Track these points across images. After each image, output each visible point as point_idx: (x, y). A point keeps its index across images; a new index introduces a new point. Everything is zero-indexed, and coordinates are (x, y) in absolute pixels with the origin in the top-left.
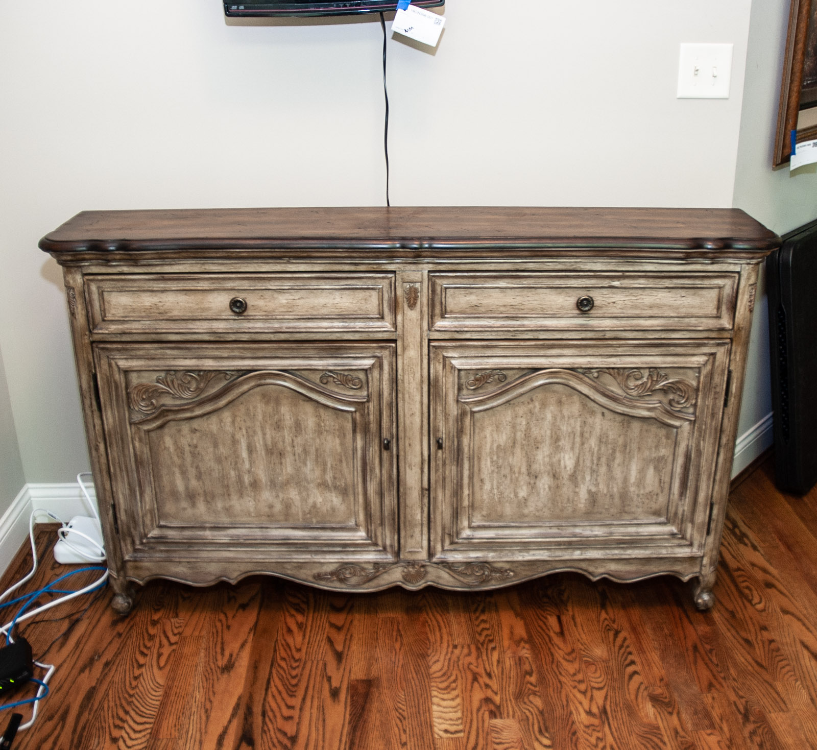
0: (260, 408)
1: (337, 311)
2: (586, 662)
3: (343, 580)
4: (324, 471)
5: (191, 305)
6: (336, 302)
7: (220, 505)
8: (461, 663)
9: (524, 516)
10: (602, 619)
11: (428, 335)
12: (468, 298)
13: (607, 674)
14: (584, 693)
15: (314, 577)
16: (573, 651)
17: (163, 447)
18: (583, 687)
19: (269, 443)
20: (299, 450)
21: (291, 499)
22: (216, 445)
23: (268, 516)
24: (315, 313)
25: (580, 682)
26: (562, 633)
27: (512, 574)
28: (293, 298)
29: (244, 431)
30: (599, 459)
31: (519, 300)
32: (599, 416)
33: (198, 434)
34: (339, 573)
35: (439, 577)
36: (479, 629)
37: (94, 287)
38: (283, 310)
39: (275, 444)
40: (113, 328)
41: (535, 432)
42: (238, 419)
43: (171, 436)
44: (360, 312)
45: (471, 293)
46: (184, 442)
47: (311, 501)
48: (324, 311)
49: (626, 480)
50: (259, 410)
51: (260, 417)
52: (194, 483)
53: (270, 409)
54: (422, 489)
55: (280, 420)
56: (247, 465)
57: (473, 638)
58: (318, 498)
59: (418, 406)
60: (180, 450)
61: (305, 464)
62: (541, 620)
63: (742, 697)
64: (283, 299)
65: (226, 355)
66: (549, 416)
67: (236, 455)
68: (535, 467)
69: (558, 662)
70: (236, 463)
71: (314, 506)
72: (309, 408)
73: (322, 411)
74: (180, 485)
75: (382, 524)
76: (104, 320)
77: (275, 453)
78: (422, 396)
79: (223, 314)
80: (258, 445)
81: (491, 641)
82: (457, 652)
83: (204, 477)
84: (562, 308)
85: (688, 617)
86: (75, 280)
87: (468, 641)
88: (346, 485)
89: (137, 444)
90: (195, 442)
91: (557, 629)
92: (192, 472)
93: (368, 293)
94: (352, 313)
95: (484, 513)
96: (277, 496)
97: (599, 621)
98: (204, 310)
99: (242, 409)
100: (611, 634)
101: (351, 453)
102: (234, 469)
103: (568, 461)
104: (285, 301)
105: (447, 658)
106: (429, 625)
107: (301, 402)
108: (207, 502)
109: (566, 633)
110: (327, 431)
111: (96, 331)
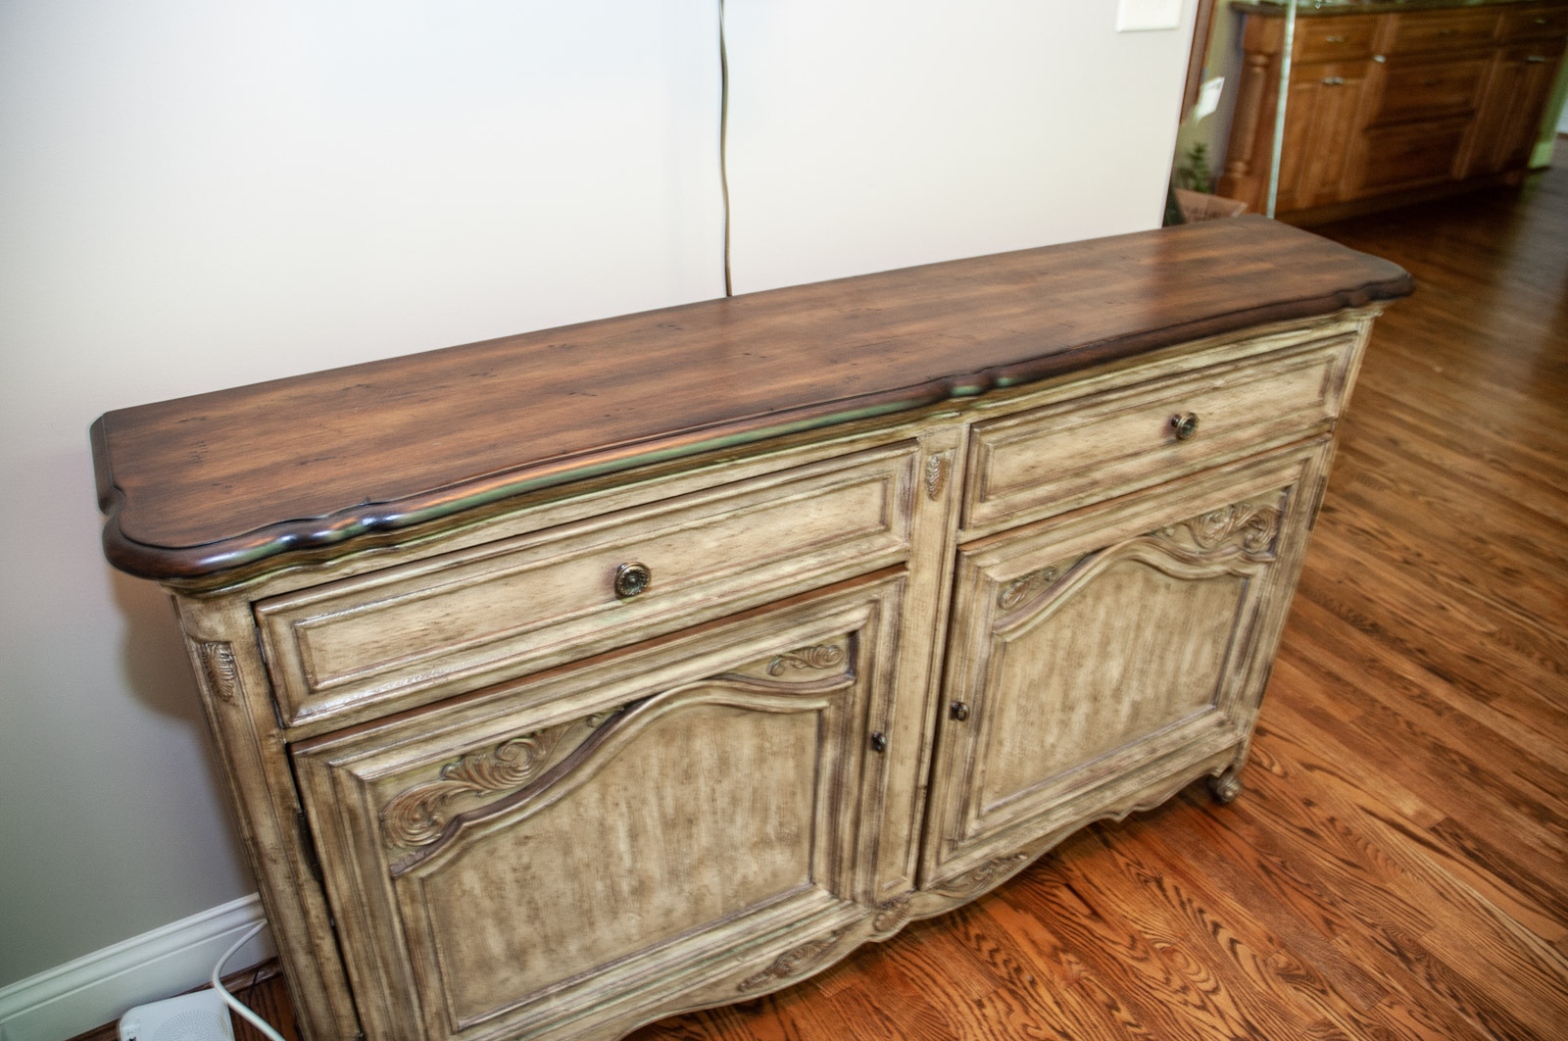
0: (654, 754)
1: (809, 538)
2: (1164, 951)
3: (782, 975)
4: (765, 821)
5: (517, 603)
6: (808, 520)
7: (573, 947)
8: (1010, 1029)
9: (1048, 769)
10: (1123, 867)
11: (957, 538)
12: (1022, 458)
13: (1204, 960)
14: (1203, 1007)
15: (739, 988)
16: (1133, 939)
17: (459, 893)
18: (1193, 998)
19: (670, 811)
20: (722, 802)
21: (706, 886)
22: (567, 851)
23: (664, 929)
24: (769, 551)
25: (1185, 989)
26: (1095, 914)
27: (1022, 857)
28: (731, 532)
29: (623, 808)
30: (1152, 653)
31: (1093, 440)
32: (1162, 590)
33: (531, 844)
34: (778, 968)
35: (926, 905)
36: (985, 956)
37: (282, 627)
38: (710, 561)
39: (679, 808)
40: (337, 704)
41: (1081, 642)
42: (612, 789)
43: (475, 868)
44: (850, 528)
45: (1028, 448)
46: (503, 869)
47: (738, 878)
48: (787, 543)
49: (1177, 669)
50: (654, 761)
51: (655, 772)
52: (523, 931)
53: (674, 751)
54: (916, 788)
55: (691, 765)
56: (627, 862)
57: (991, 977)
58: (751, 868)
59: (925, 661)
60: (493, 886)
61: (732, 821)
62: (1053, 902)
63: (1373, 926)
64: (709, 542)
65: (596, 682)
66: (1102, 612)
67: (608, 853)
68: (1074, 694)
69: (1131, 967)
70: (607, 867)
71: (745, 882)
72: (745, 726)
73: (769, 724)
74: (496, 944)
75: (853, 866)
76: (312, 692)
77: (680, 822)
78: (933, 643)
79: (588, 602)
80: (649, 821)
81: (1018, 970)
82: (989, 1011)
83: (543, 915)
84: (1148, 439)
85: (1215, 819)
86: (229, 624)
87: (989, 986)
88: (799, 828)
89: (407, 910)
90: (525, 860)
91: (1086, 911)
92: (520, 913)
93: (865, 489)
94: (838, 532)
95: (997, 788)
96: (681, 891)
97: (1122, 872)
98: (545, 606)
99: (621, 769)
100: (1153, 886)
101: (811, 774)
102: (602, 879)
103: (1114, 669)
104: (715, 544)
105: (986, 1029)
106: (912, 979)
107: (732, 720)
108: (549, 951)
109: (1099, 910)
110: (774, 754)
111: (297, 723)
